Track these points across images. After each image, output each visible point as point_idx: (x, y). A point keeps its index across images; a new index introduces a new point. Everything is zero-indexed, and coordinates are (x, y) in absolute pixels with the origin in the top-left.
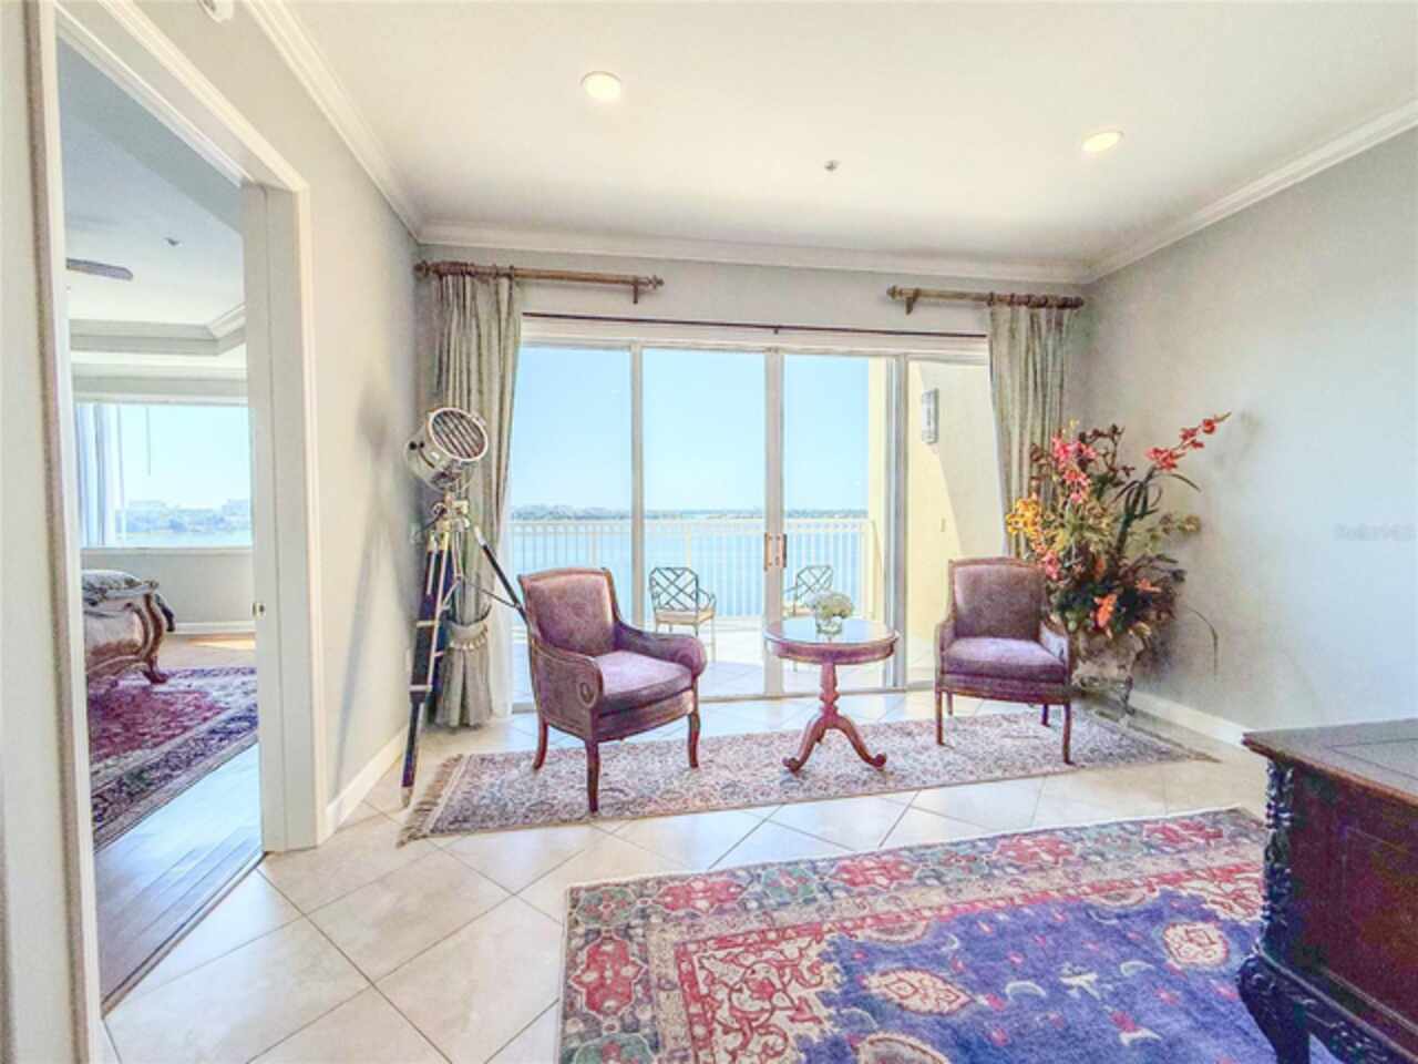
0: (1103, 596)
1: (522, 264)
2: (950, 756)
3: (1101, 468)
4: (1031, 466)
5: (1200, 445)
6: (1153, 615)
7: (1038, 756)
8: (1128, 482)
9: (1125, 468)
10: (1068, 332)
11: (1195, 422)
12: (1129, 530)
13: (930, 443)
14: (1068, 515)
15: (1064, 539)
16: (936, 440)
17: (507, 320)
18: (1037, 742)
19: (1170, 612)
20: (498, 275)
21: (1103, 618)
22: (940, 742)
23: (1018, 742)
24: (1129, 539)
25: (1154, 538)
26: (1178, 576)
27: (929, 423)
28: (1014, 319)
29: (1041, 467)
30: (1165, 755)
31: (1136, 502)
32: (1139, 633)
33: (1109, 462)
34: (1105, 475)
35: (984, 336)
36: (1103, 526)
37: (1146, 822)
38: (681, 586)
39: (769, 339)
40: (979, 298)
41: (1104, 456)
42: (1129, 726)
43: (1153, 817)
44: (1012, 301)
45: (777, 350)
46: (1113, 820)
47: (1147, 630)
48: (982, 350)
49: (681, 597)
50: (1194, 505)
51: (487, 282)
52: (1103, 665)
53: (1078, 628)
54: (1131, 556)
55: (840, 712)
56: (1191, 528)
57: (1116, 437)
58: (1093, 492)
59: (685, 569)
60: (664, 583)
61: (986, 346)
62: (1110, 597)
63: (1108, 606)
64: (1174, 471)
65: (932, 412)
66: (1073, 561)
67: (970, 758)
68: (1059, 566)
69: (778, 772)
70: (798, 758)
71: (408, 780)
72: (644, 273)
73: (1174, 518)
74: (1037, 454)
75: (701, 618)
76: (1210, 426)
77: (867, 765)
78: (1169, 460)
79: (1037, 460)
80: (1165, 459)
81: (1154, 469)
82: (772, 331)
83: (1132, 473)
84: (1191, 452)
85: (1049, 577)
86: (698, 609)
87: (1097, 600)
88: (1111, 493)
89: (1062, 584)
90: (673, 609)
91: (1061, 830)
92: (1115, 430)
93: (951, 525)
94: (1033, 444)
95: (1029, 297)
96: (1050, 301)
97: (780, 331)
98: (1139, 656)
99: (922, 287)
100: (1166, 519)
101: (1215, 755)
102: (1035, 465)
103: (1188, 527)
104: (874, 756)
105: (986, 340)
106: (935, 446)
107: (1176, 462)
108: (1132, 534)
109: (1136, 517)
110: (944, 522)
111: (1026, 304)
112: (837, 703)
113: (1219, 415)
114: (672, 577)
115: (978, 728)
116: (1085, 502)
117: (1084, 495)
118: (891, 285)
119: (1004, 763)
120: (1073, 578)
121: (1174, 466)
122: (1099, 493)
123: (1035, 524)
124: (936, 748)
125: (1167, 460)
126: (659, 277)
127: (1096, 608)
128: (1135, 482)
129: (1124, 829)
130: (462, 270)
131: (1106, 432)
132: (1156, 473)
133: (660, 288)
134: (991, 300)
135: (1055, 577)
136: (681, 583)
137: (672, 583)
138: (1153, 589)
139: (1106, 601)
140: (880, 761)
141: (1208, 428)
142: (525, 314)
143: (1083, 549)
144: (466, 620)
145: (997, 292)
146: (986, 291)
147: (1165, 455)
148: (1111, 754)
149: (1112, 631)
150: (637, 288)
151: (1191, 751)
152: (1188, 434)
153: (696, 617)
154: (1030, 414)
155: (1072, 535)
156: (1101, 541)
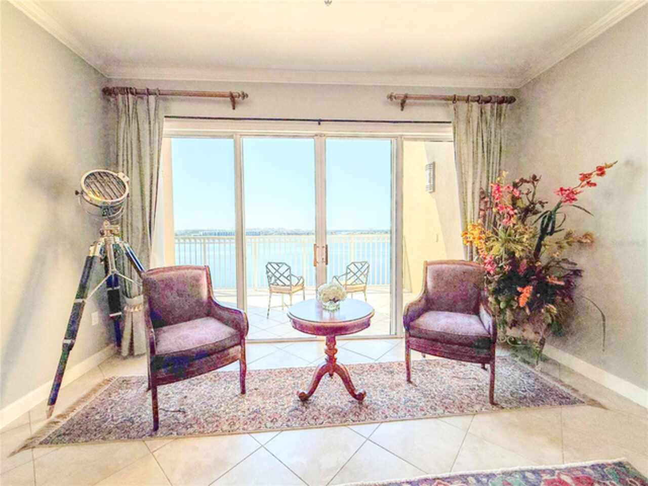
0: (524, 287)
1: (164, 88)
2: (412, 393)
3: (524, 202)
4: (480, 202)
5: (595, 185)
6: (559, 298)
7: (473, 396)
8: (544, 211)
9: (541, 203)
10: (505, 118)
11: (590, 168)
12: (542, 242)
13: (430, 193)
14: (501, 234)
15: (498, 249)
16: (434, 190)
17: (155, 120)
18: (475, 383)
19: (571, 298)
20: (149, 93)
21: (523, 301)
22: (409, 381)
23: (461, 383)
24: (543, 249)
25: (561, 247)
26: (577, 273)
27: (430, 182)
28: (469, 111)
29: (486, 202)
30: (565, 400)
31: (547, 225)
32: (548, 311)
33: (531, 199)
34: (528, 207)
35: (450, 122)
36: (524, 240)
37: (544, 471)
38: (282, 273)
39: (314, 129)
40: (446, 99)
41: (527, 194)
42: (542, 372)
43: (550, 467)
44: (467, 100)
45: (321, 135)
46: (517, 468)
47: (554, 310)
48: (448, 132)
49: (282, 278)
50: (587, 226)
51: (142, 98)
52: (524, 330)
53: (506, 307)
54: (544, 260)
55: (338, 363)
56: (586, 241)
57: (535, 183)
58: (520, 218)
59: (283, 264)
60: (273, 271)
61: (451, 129)
62: (527, 287)
63: (526, 293)
64: (574, 203)
65: (432, 174)
66: (504, 262)
67: (425, 396)
68: (495, 265)
69: (292, 401)
70: (306, 393)
71: (53, 401)
72: (236, 90)
73: (575, 235)
74: (483, 195)
75: (293, 290)
76: (601, 171)
77: (353, 399)
78: (571, 195)
79: (484, 198)
80: (568, 195)
81: (561, 202)
82: (317, 122)
83: (545, 205)
84: (588, 189)
85: (489, 273)
86: (291, 285)
87: (519, 289)
88: (532, 218)
89: (496, 277)
90: (278, 285)
91: (473, 475)
92: (534, 178)
93: (441, 238)
94: (481, 188)
95: (479, 97)
96: (493, 99)
97: (322, 123)
98: (549, 325)
99: (411, 93)
100: (569, 235)
101: (603, 401)
102: (482, 202)
103: (584, 241)
104: (357, 393)
105: (451, 124)
106: (433, 193)
107: (576, 197)
108: (545, 245)
109: (547, 234)
110: (437, 236)
111: (478, 101)
112: (336, 356)
113: (608, 163)
114: (277, 267)
115: (438, 369)
116: (514, 225)
117: (513, 220)
118: (390, 93)
119: (447, 401)
120: (505, 273)
121: (574, 199)
122: (523, 220)
123: (480, 238)
124: (405, 386)
125: (570, 196)
126: (245, 92)
127: (519, 294)
128: (547, 212)
129: (524, 477)
130: (127, 91)
131: (528, 180)
132: (562, 204)
133: (246, 99)
134: (455, 99)
135: (492, 272)
136: (281, 270)
137: (277, 271)
138: (558, 283)
139: (525, 290)
140: (360, 397)
141: (599, 172)
142: (166, 117)
143: (511, 254)
144: (132, 295)
145: (457, 94)
146: (451, 94)
147: (568, 192)
148: (525, 397)
149: (530, 309)
150: (234, 100)
151: (584, 397)
152: (585, 177)
153: (291, 290)
154: (479, 170)
155: (502, 245)
156: (523, 250)
